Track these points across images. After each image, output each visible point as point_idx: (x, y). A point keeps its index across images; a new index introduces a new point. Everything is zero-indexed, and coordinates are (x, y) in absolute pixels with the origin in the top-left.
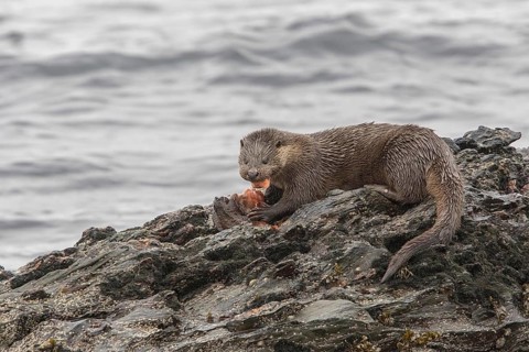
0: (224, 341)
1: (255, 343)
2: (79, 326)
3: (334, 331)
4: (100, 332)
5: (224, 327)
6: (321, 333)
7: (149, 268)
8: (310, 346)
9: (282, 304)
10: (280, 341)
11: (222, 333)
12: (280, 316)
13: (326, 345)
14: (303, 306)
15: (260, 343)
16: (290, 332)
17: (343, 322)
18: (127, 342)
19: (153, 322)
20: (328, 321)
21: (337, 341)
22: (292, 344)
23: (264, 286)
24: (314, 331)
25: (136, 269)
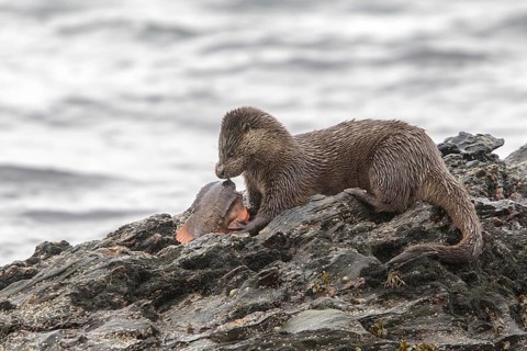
2: (52, 337)
3: (325, 343)
4: (75, 343)
5: (208, 338)
6: (312, 344)
7: (121, 278)
9: (268, 315)
12: (265, 327)
14: (290, 316)
16: (279, 343)
17: (334, 332)
19: (132, 334)
20: (318, 331)
23: (246, 296)
24: (304, 342)
25: (108, 279)
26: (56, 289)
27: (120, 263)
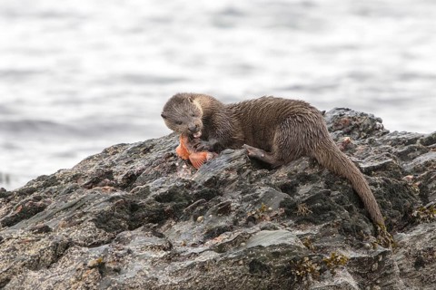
0: (218, 260)
1: (238, 262)
2: (106, 249)
3: (284, 254)
4: (125, 254)
5: (210, 250)
6: (277, 255)
7: (122, 208)
8: (270, 265)
9: (236, 234)
10: (253, 261)
11: (213, 255)
13: (279, 265)
14: (250, 235)
15: (241, 262)
16: (258, 254)
17: (289, 246)
18: (150, 261)
19: (159, 247)
20: (280, 245)
21: (285, 262)
22: (260, 263)
24: (273, 253)
25: (113, 209)
26: (80, 216)
27: (118, 197)
